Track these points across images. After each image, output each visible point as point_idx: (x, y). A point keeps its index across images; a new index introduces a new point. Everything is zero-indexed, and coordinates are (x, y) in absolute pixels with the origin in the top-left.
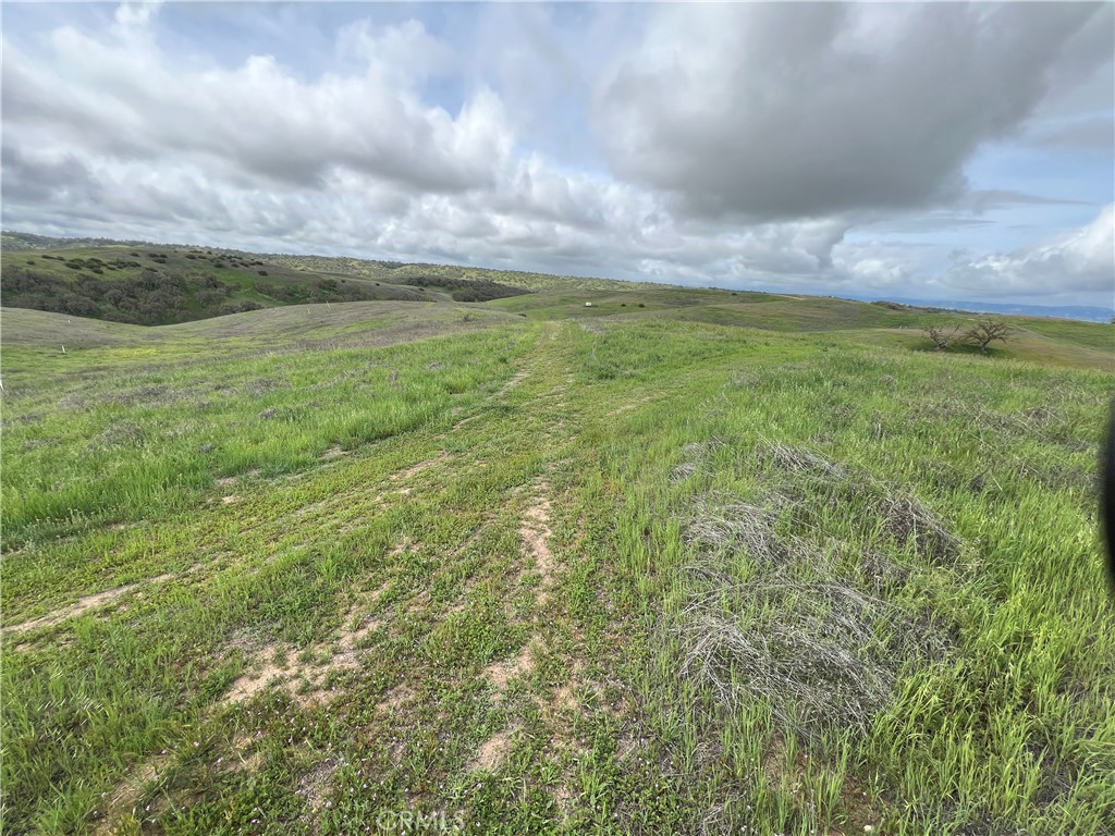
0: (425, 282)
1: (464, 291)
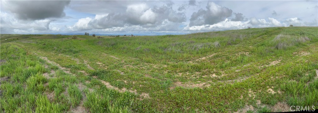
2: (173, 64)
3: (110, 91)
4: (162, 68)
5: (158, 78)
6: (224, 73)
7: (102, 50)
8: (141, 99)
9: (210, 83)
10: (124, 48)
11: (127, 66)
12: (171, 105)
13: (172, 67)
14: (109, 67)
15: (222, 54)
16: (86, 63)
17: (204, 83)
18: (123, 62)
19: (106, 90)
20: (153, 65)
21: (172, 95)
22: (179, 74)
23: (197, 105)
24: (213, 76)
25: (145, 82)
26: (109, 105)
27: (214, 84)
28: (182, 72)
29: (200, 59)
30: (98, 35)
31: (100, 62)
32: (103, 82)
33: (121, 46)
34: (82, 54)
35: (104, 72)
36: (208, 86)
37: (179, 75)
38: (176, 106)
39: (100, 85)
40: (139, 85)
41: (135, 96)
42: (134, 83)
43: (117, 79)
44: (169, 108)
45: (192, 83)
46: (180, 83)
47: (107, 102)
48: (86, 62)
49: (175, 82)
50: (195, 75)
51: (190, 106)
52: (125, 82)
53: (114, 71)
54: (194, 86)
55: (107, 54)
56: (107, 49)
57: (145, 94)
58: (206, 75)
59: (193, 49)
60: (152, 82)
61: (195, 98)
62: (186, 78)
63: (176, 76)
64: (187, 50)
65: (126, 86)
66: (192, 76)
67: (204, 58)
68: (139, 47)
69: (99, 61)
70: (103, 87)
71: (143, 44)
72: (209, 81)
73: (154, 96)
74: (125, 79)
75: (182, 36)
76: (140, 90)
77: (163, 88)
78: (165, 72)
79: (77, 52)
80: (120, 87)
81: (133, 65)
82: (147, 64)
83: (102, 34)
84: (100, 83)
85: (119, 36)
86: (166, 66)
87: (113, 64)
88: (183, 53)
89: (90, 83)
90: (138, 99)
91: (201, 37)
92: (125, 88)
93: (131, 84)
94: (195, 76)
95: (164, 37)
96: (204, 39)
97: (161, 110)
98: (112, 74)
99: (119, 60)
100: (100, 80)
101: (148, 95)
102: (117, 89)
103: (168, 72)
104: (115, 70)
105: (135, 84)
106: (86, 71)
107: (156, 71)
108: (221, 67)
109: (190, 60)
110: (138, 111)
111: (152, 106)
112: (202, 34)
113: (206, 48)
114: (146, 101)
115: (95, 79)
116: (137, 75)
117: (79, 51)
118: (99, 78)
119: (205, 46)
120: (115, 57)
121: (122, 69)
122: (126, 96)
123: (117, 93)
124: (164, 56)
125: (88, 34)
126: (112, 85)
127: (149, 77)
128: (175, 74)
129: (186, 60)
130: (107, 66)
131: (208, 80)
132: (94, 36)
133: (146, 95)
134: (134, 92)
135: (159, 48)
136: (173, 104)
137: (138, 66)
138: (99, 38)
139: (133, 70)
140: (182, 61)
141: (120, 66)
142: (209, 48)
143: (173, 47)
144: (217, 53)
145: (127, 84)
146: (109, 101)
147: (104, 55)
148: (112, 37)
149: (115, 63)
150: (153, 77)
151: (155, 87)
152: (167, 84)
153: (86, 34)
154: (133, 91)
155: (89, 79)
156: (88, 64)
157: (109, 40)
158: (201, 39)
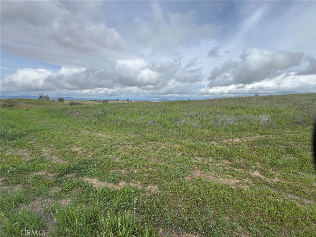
2: (188, 144)
3: (100, 191)
4: (173, 148)
5: (169, 163)
6: (278, 177)
7: (79, 126)
8: (147, 195)
9: (248, 185)
10: (117, 120)
11: (124, 147)
12: (188, 202)
13: (187, 148)
14: (95, 153)
15: (276, 140)
16: (47, 154)
17: (238, 181)
18: (118, 141)
19: (93, 193)
20: (161, 144)
21: (189, 188)
22: (197, 158)
23: (227, 210)
24: (254, 174)
25: (151, 169)
26: (99, 217)
27: (258, 189)
28: (203, 156)
29: (231, 140)
30: (70, 99)
31: (78, 147)
32: (86, 180)
33: (113, 117)
34: (36, 138)
35: (87, 163)
36: (245, 188)
37: (197, 160)
38: (196, 205)
39: (82, 186)
40: (144, 174)
41: (139, 191)
42: (136, 172)
43: (110, 170)
44: (186, 207)
45: (217, 175)
46: (199, 172)
47: (96, 212)
48: (46, 152)
49: (193, 169)
50: (222, 164)
51: (216, 209)
52: (123, 171)
53: (104, 159)
54: (220, 181)
55: (90, 130)
56: (89, 123)
57: (152, 186)
58: (242, 168)
59: (219, 123)
60: (160, 169)
61: (223, 199)
62: (208, 166)
63: (194, 161)
64: (209, 123)
65: (124, 177)
66: (218, 165)
67: (237, 140)
68: (139, 119)
69: (75, 145)
70: (87, 188)
71: (145, 114)
72: (246, 180)
73: (165, 189)
74: (122, 168)
75: (200, 101)
76: (145, 181)
77: (177, 178)
78: (177, 154)
79: (21, 136)
80: (116, 182)
81: (133, 145)
82: (152, 143)
83: (77, 97)
84: (81, 184)
85: (107, 101)
86: (178, 146)
87: (101, 147)
88: (203, 128)
89: (60, 189)
90: (143, 194)
91: (233, 106)
92: (123, 182)
93: (132, 173)
94: (223, 167)
95: (174, 103)
96: (237, 108)
97: (175, 209)
98: (102, 164)
99: (110, 140)
100: (80, 178)
101: (156, 188)
102: (111, 185)
103: (183, 155)
104: (105, 156)
105: (138, 173)
106: (50, 168)
107: (166, 152)
108: (274, 164)
109: (214, 140)
110: (144, 212)
111: (163, 203)
112: (234, 100)
113: (241, 124)
114: (154, 196)
115: (71, 178)
116: (140, 160)
117: (25, 133)
118: (79, 175)
119: (239, 121)
120: (104, 136)
121: (117, 152)
122: (126, 193)
123: (111, 192)
124: (175, 131)
125: (48, 98)
126: (104, 181)
127: (156, 161)
128: (191, 158)
129: (208, 138)
130: (92, 151)
131: (246, 178)
132: (61, 100)
133: (154, 188)
134: (137, 185)
135: (168, 120)
136: (191, 201)
137: (140, 146)
138: (72, 104)
139: (133, 153)
140: (202, 140)
141: (113, 148)
142: (248, 125)
143: (188, 119)
144: (264, 136)
145: (125, 175)
146: (99, 208)
147: (84, 133)
148: (96, 103)
149: (105, 145)
150: (162, 162)
151: (165, 176)
152: (182, 172)
153: (41, 97)
154: (135, 185)
155: (59, 183)
156: (52, 155)
157: (91, 108)
158: (233, 108)
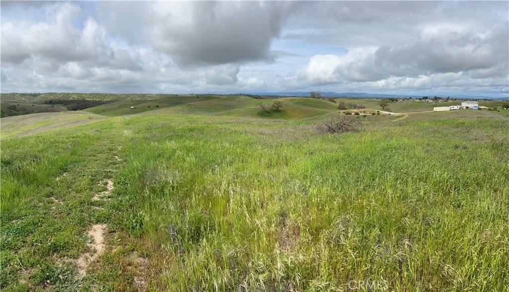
0: (53, 102)
1: (72, 105)
